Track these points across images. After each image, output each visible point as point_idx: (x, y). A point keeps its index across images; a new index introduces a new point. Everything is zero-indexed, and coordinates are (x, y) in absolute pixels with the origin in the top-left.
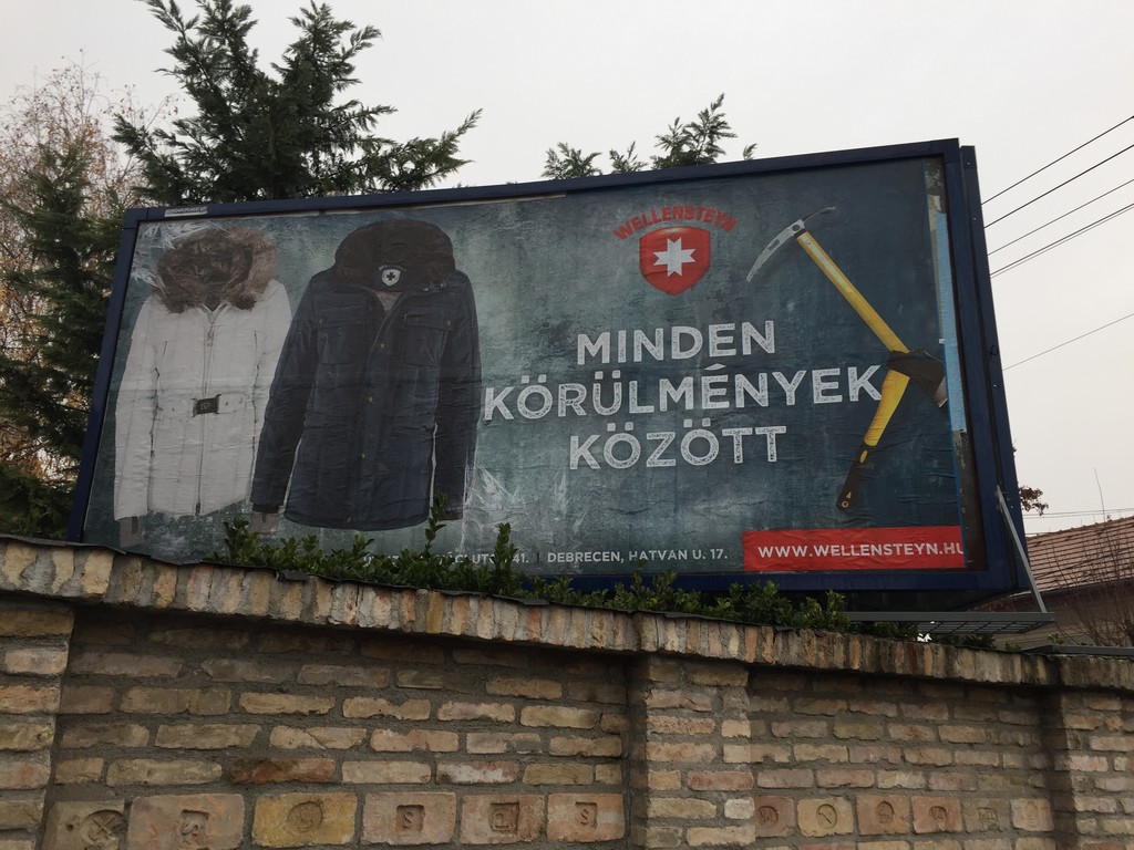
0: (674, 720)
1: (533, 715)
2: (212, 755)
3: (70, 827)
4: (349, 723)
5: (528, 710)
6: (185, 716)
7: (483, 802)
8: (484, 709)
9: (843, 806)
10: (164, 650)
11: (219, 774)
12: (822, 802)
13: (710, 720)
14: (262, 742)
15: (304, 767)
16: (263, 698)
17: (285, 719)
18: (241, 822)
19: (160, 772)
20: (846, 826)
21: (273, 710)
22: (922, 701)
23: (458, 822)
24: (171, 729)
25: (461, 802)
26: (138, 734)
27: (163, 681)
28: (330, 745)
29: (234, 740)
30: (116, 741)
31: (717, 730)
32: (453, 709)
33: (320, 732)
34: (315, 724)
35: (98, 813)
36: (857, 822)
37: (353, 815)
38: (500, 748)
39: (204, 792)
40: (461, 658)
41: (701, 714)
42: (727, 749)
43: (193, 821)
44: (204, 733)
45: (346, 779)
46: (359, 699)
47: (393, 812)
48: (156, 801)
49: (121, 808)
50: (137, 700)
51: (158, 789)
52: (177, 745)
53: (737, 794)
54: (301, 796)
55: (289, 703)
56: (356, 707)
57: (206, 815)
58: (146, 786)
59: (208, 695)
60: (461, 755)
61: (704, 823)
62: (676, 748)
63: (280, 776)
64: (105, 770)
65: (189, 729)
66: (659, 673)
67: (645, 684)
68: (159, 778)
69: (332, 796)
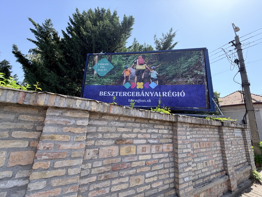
0: (181, 132)
1: (160, 131)
2: (113, 139)
3: (89, 154)
4: (134, 133)
5: (160, 130)
6: (108, 132)
7: (154, 146)
8: (154, 131)
9: (198, 144)
10: (105, 120)
11: (114, 143)
12: (196, 143)
13: (185, 132)
14: (121, 136)
15: (128, 141)
16: (121, 129)
17: (124, 132)
18: (118, 151)
19: (104, 143)
20: (199, 147)
21: (123, 131)
23: (151, 150)
24: (106, 135)
25: (151, 146)
26: (100, 136)
27: (104, 126)
28: (131, 137)
29: (116, 136)
30: (96, 137)
31: (186, 134)
32: (150, 131)
33: (130, 135)
34: (129, 133)
35: (94, 151)
36: (200, 146)
37: (135, 149)
38: (156, 137)
39: (112, 146)
40: (151, 122)
41: (184, 131)
42: (187, 136)
44: (111, 135)
45: (134, 143)
46: (135, 129)
47: (141, 148)
48: (104, 148)
49: (98, 150)
50: (100, 129)
51: (104, 146)
52: (107, 137)
53: (189, 144)
54: (127, 146)
55: (125, 130)
56: (135, 130)
57: (112, 150)
58: (102, 145)
59: (112, 128)
60: (150, 138)
61: (185, 149)
62: (181, 137)
63: (124, 143)
64: (95, 142)
65: (109, 134)
66: (179, 125)
67: (176, 126)
68: (104, 144)
69: (132, 146)
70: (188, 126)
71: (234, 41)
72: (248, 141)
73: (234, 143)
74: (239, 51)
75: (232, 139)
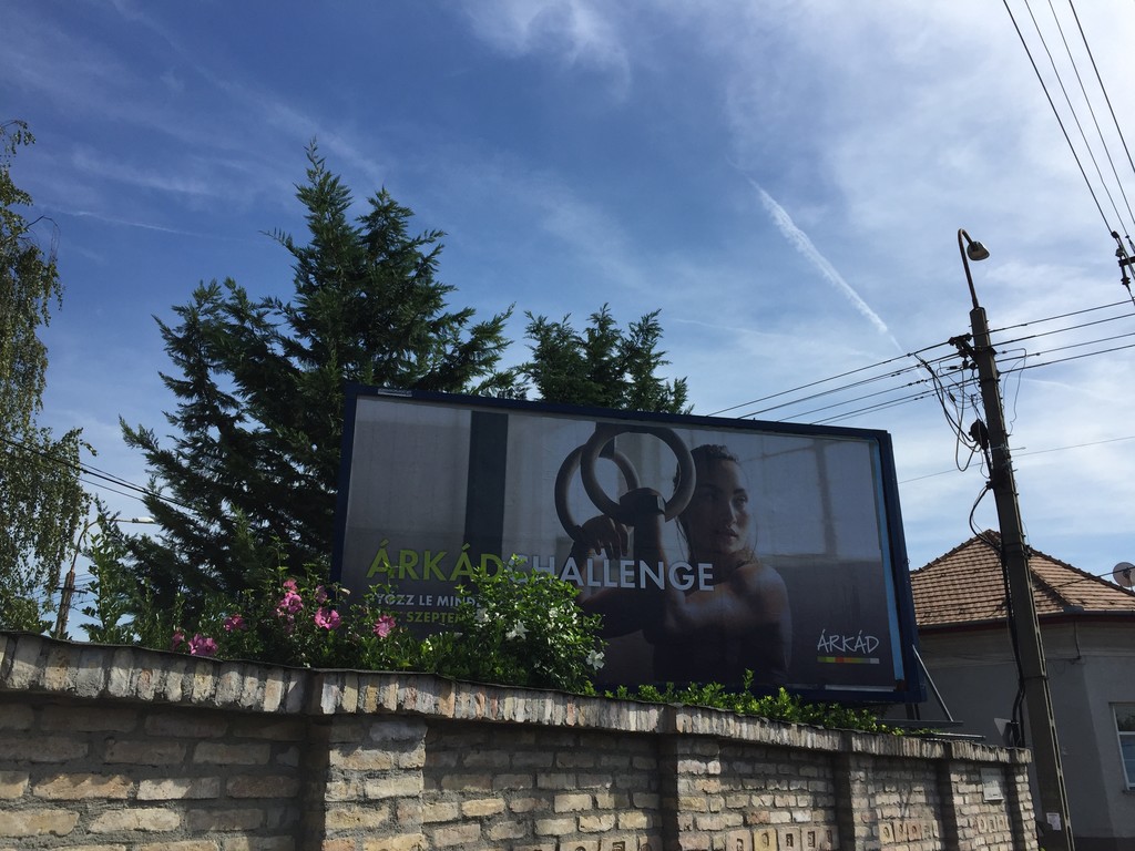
0: (856, 786)
1: (812, 786)
2: (741, 811)
4: (769, 793)
5: (811, 783)
6: (732, 791)
7: (806, 832)
8: (800, 784)
9: (890, 827)
11: (742, 820)
13: (865, 786)
14: (750, 803)
15: (763, 815)
16: (748, 781)
17: (754, 791)
18: (751, 843)
19: (730, 820)
20: (892, 840)
21: (751, 788)
22: (905, 769)
23: (801, 842)
24: (729, 799)
25: (801, 831)
28: (766, 804)
29: (745, 804)
31: (867, 791)
32: (793, 784)
33: (764, 798)
34: (762, 794)
37: (775, 838)
38: (806, 803)
39: (740, 829)
40: (793, 756)
41: (863, 782)
42: (870, 800)
43: (740, 844)
44: (737, 799)
45: (772, 821)
47: (785, 838)
48: (733, 835)
51: (731, 828)
52: (732, 806)
53: (875, 824)
54: (763, 831)
55: (754, 784)
57: (742, 841)
58: (728, 827)
60: (798, 807)
62: (858, 801)
63: (757, 821)
65: (733, 798)
66: (853, 763)
67: (847, 769)
68: (730, 824)
69: (771, 831)
70: (869, 764)
71: (967, 337)
72: (1025, 816)
73: (983, 826)
74: (989, 384)
75: (975, 809)
